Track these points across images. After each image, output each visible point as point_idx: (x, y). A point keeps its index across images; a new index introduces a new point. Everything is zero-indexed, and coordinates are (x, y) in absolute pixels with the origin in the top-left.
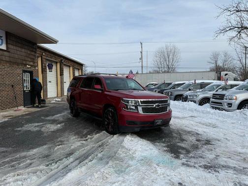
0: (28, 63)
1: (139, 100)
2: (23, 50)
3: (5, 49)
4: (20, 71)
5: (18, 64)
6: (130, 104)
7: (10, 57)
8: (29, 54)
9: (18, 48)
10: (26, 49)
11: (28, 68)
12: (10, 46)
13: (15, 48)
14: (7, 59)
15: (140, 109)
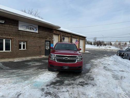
0: (48, 37)
1: (56, 55)
2: (46, 32)
3: (38, 32)
4: (44, 41)
5: (43, 38)
6: (52, 56)
7: (39, 35)
8: (49, 34)
9: (43, 32)
10: (48, 32)
11: (48, 40)
12: (40, 31)
13: (42, 32)
14: (38, 36)
15: (56, 60)
